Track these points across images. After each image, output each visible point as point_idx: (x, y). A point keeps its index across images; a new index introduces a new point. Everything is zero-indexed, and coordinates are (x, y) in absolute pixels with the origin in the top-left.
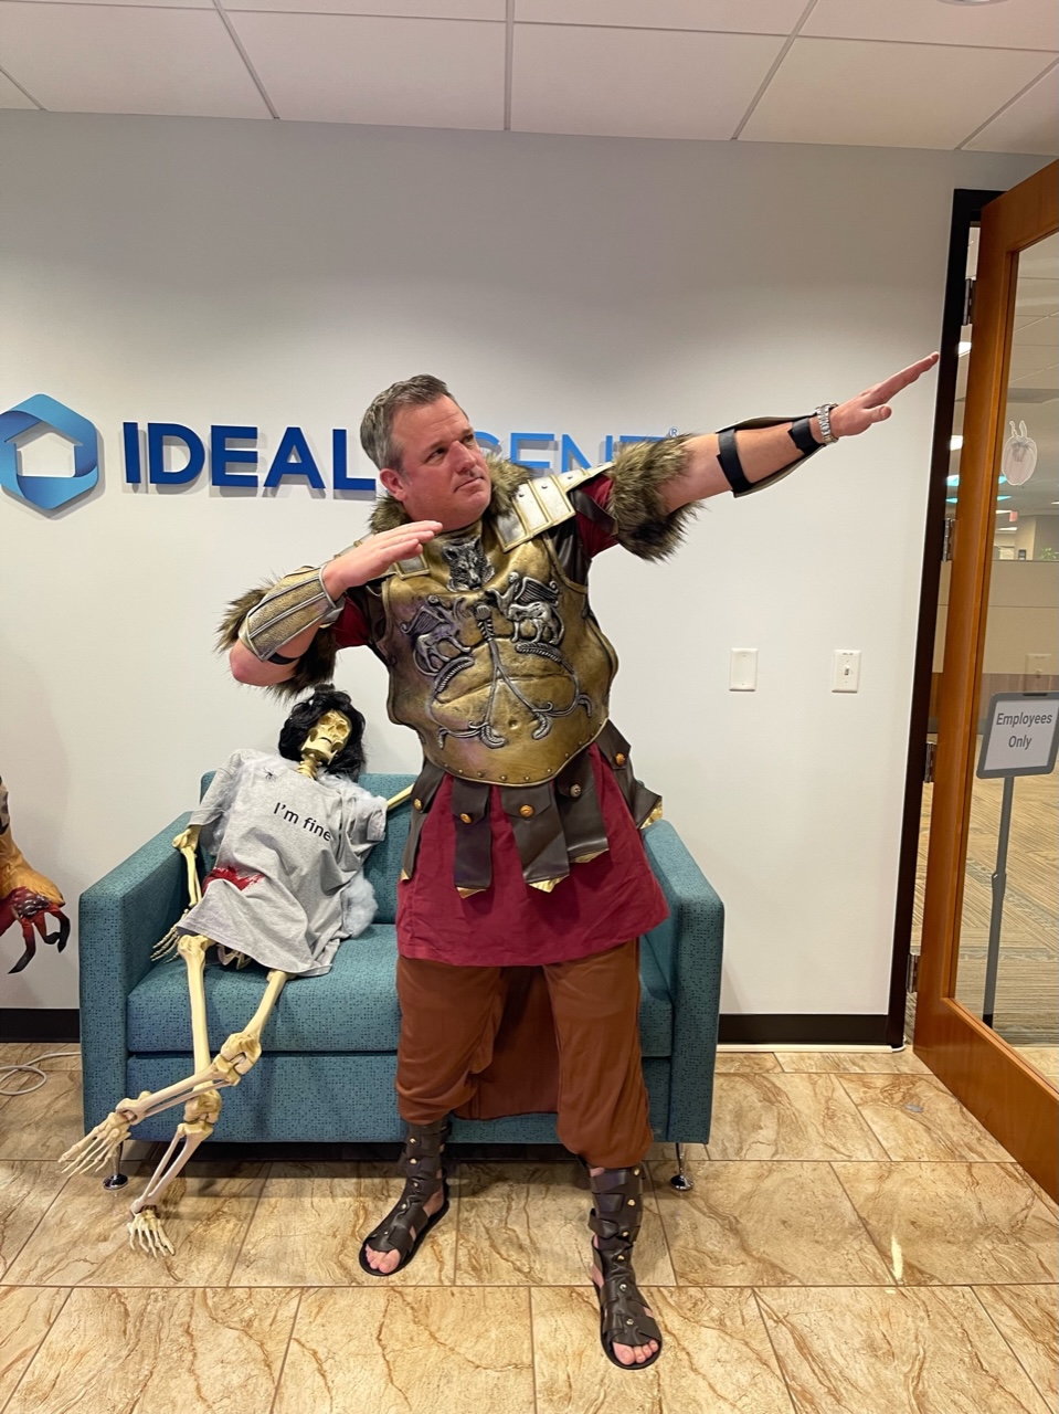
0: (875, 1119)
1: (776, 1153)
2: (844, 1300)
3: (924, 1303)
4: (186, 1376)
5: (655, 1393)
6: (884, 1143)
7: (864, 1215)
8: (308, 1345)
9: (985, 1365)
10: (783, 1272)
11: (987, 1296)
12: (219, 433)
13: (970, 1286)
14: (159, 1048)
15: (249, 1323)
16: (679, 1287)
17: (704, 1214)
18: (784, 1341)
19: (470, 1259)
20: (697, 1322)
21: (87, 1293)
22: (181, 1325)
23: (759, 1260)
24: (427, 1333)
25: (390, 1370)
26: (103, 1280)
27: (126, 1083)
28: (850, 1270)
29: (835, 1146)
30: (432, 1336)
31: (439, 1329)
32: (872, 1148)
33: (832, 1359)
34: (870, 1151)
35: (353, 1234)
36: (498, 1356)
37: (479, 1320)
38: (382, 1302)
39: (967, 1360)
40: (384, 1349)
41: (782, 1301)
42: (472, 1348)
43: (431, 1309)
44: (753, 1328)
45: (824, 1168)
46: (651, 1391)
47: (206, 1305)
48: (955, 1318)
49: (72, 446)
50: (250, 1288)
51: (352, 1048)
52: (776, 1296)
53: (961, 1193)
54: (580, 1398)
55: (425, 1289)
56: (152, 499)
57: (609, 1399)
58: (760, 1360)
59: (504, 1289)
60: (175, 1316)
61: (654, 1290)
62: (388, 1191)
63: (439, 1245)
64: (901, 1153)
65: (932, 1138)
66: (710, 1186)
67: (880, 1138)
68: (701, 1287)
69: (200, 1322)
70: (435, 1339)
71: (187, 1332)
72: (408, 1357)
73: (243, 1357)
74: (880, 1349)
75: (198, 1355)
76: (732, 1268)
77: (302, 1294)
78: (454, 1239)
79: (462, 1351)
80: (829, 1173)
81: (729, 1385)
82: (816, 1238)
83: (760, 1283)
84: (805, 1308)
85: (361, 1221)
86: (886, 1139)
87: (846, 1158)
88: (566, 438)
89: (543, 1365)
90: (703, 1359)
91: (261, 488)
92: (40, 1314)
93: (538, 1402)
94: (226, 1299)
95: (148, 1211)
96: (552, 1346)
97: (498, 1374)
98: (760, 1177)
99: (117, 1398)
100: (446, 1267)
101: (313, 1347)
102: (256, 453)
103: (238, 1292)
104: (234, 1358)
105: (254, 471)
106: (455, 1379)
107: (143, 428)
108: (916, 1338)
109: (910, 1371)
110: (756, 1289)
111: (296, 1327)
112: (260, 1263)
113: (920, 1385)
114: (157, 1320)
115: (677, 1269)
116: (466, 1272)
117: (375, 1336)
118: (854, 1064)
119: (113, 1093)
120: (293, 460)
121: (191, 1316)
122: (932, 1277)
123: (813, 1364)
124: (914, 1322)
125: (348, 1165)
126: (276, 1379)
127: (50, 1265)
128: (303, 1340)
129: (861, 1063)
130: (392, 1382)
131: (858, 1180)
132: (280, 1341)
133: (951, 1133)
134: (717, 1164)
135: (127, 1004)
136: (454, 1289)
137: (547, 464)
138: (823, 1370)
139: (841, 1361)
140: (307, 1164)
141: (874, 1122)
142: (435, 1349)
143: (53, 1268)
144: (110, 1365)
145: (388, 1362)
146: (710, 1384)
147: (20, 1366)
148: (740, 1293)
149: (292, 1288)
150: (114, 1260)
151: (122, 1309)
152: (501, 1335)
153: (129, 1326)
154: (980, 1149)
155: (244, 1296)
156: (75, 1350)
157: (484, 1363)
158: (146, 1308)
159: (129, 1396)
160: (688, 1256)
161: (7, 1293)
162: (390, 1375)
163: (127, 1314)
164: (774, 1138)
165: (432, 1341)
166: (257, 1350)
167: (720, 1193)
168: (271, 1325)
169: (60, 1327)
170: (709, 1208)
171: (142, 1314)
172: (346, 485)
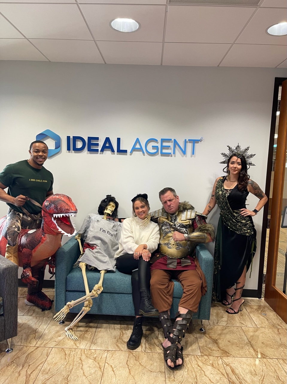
0: (254, 317)
1: (227, 324)
2: (244, 361)
3: (265, 362)
4: (81, 370)
5: (196, 380)
6: (256, 323)
7: (250, 340)
8: (109, 364)
9: (280, 378)
10: (228, 353)
11: (281, 361)
12: (90, 139)
13: (277, 359)
14: (73, 290)
15: (95, 358)
16: (202, 356)
17: (208, 338)
18: (228, 370)
19: (149, 346)
20: (206, 364)
21: (56, 349)
22: (79, 358)
23: (222, 350)
24: (139, 363)
26: (60, 346)
27: (65, 298)
28: (246, 354)
29: (243, 323)
30: (140, 363)
31: (142, 362)
32: (253, 324)
33: (241, 375)
34: (252, 325)
35: (120, 338)
36: (156, 369)
37: (151, 361)
38: (128, 355)
39: (275, 377)
40: (128, 366)
41: (228, 360)
42: (150, 367)
43: (140, 357)
44: (221, 366)
45: (240, 329)
47: (85, 353)
48: (273, 366)
49: (55, 142)
50: (95, 350)
51: (120, 292)
52: (227, 359)
53: (276, 336)
54: (177, 380)
55: (138, 352)
56: (73, 155)
57: (184, 381)
58: (222, 374)
59: (158, 353)
60: (77, 356)
61: (195, 356)
62: (128, 328)
64: (260, 325)
65: (268, 322)
66: (210, 331)
67: (255, 321)
68: (207, 356)
69: (83, 357)
70: (141, 364)
71: (80, 359)
72: (134, 368)
73: (94, 366)
74: (253, 373)
75: (83, 365)
76: (215, 352)
77: (108, 352)
78: (145, 341)
79: (147, 368)
80: (241, 330)
81: (214, 380)
82: (237, 345)
83: (222, 356)
84: (234, 362)
85: (122, 335)
86: (256, 322)
87: (246, 326)
88: (175, 140)
89: (168, 372)
90: (207, 373)
91: (99, 152)
92: (45, 354)
93: (166, 381)
94: (89, 352)
95: (70, 330)
97: (156, 374)
98: (223, 330)
99: (64, 374)
100: (143, 348)
101: (111, 365)
102: (98, 143)
103: (92, 351)
104: (92, 366)
105: (98, 148)
106: (146, 374)
107: (71, 137)
108: (262, 371)
109: (261, 379)
110: (222, 357)
111: (107, 360)
112: (97, 344)
113: (263, 383)
114: (73, 356)
115: (201, 351)
116: (148, 349)
117: (126, 363)
118: (248, 302)
119: (62, 300)
120: (107, 145)
121: (81, 356)
122: (267, 356)
123: (236, 376)
124: (262, 367)
125: (118, 322)
126: (102, 372)
128: (108, 363)
129: (250, 302)
130: (130, 374)
131: (249, 332)
132: (103, 363)
133: (274, 321)
134: (212, 326)
135: (66, 278)
136: (145, 353)
137: (170, 146)
138: (238, 377)
139: (243, 375)
140: (108, 321)
141: (253, 317)
142: (141, 367)
143: (48, 343)
144: (62, 366)
145: (129, 369)
146: (209, 379)
147: (41, 365)
148: (217, 358)
149: (105, 350)
150: (62, 341)
152: (157, 364)
153: (67, 358)
154: (281, 325)
155: (94, 352)
156: (54, 363)
157: (153, 371)
158: (70, 353)
159: (67, 374)
160: (204, 348)
161: (37, 348)
162: (130, 372)
163: (66, 354)
164: (227, 320)
165: (140, 365)
166: (98, 365)
167: (213, 333)
168: (101, 359)
169: (50, 357)
170: (210, 337)
171: (69, 355)
172: (120, 151)
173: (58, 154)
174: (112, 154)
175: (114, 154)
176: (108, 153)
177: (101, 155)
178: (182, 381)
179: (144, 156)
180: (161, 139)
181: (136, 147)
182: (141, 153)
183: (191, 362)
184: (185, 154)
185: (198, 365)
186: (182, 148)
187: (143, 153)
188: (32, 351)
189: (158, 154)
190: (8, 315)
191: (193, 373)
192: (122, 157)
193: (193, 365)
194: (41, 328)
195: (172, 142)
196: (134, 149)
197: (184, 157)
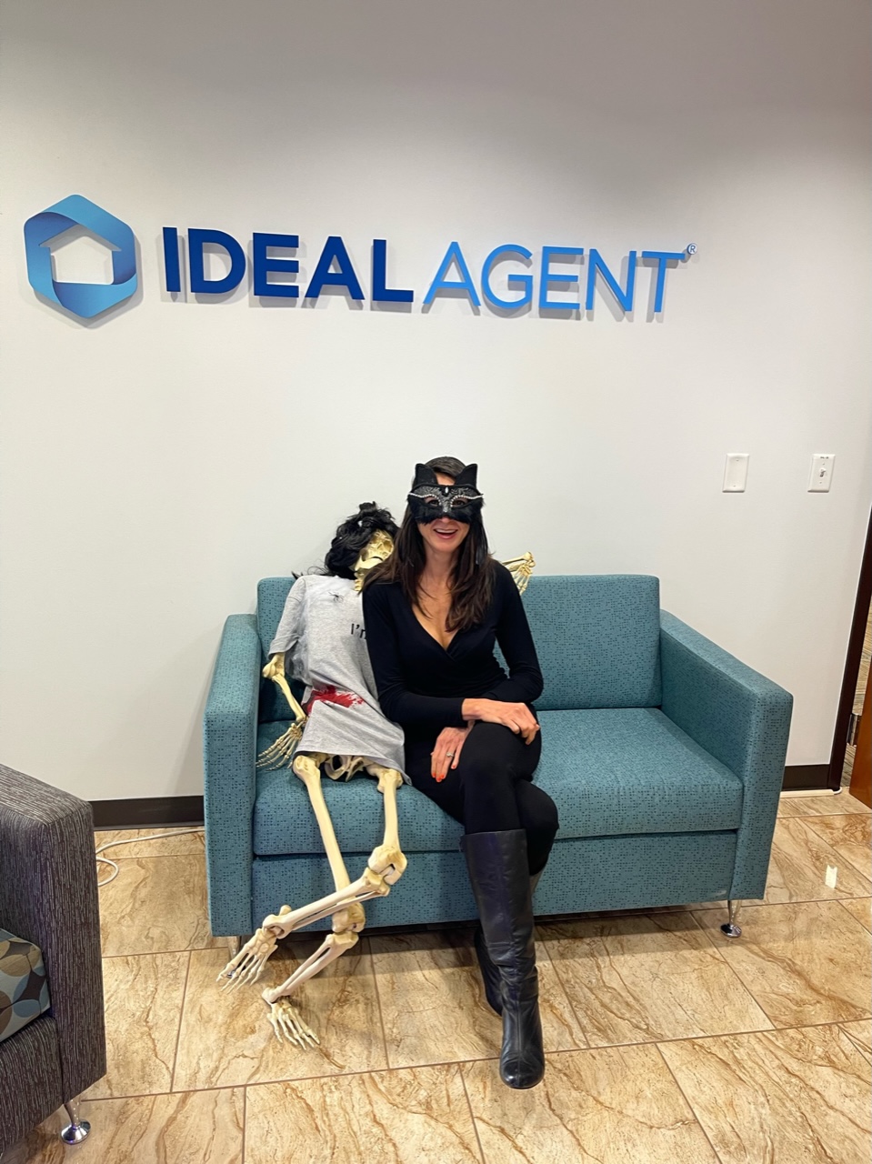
0: (852, 857)
1: (791, 897)
5: (811, 1134)
8: (490, 1121)
10: (854, 1007)
12: (261, 241)
14: (285, 852)
15: (428, 1106)
16: (778, 1030)
17: (764, 958)
19: (590, 1020)
20: (810, 1062)
21: (262, 1090)
22: (367, 1114)
23: (829, 998)
24: (591, 1099)
25: (578, 1140)
26: (271, 1075)
27: (252, 884)
30: (597, 1100)
31: (599, 1093)
32: (863, 883)
34: (863, 886)
35: (477, 1005)
36: (663, 1115)
37: (629, 1081)
40: (561, 1119)
41: (866, 1034)
42: (637, 1109)
43: (582, 1073)
44: (857, 1062)
45: (836, 906)
46: (806, 1131)
47: (379, 1091)
49: (110, 253)
50: (411, 1068)
52: (860, 1029)
54: (752, 1147)
55: (567, 1054)
56: (190, 308)
57: (776, 1144)
59: (634, 1047)
60: (357, 1106)
61: (760, 1035)
63: (556, 1009)
66: (754, 930)
67: (865, 874)
68: (796, 1028)
69: (383, 1110)
70: (601, 1104)
71: (376, 1121)
72: (587, 1125)
73: (439, 1142)
75: (398, 1145)
76: (812, 1008)
77: (460, 1070)
78: (567, 1002)
79: (630, 1113)
80: (842, 911)
81: (866, 1118)
82: (863, 972)
83: (841, 1020)
85: (477, 991)
87: (849, 896)
88: (594, 253)
89: (705, 1119)
90: (833, 1097)
92: (228, 1120)
93: (719, 1154)
94: (394, 1082)
96: (703, 1099)
97: (672, 1132)
98: (790, 920)
100: (574, 1030)
101: (498, 1124)
103: (402, 1073)
104: (431, 1144)
106: (638, 1142)
107: (183, 234)
110: (840, 1025)
111: (472, 1105)
112: (408, 1041)
114: (341, 1111)
115: (767, 1012)
116: (594, 1034)
117: (547, 1106)
118: (809, 807)
120: (332, 270)
121: (370, 1104)
127: (212, 1065)
128: (484, 1118)
129: (815, 806)
130: (585, 1151)
132: (465, 1122)
136: (592, 1051)
137: (575, 278)
141: (852, 860)
142: (606, 1114)
143: (217, 1068)
145: (571, 1132)
146: (850, 1119)
148: (831, 1030)
149: (449, 1065)
151: (304, 1105)
152: (655, 1094)
153: (319, 1122)
157: (654, 1123)
158: (325, 1101)
160: (771, 1000)
161: (183, 1101)
162: (579, 1145)
163: (310, 1110)
164: (781, 881)
165: (599, 1106)
166: (449, 1133)
167: (767, 937)
168: (449, 1105)
169: (253, 1130)
170: (765, 952)
171: (324, 1108)
172: (384, 295)
173: (127, 305)
174: (351, 309)
175: (361, 307)
176: (335, 302)
177: (308, 310)
178: (770, 1143)
179: (478, 317)
180: (544, 248)
181: (446, 280)
182: (466, 302)
183: (761, 1063)
184: (630, 309)
185: (790, 1073)
186: (618, 283)
187: (475, 303)
188: (167, 1116)
189: (530, 309)
190: (71, 1008)
191: (788, 1105)
192: (389, 318)
193: (771, 1073)
194: (161, 1006)
195: (582, 263)
196: (439, 288)
197: (625, 319)
